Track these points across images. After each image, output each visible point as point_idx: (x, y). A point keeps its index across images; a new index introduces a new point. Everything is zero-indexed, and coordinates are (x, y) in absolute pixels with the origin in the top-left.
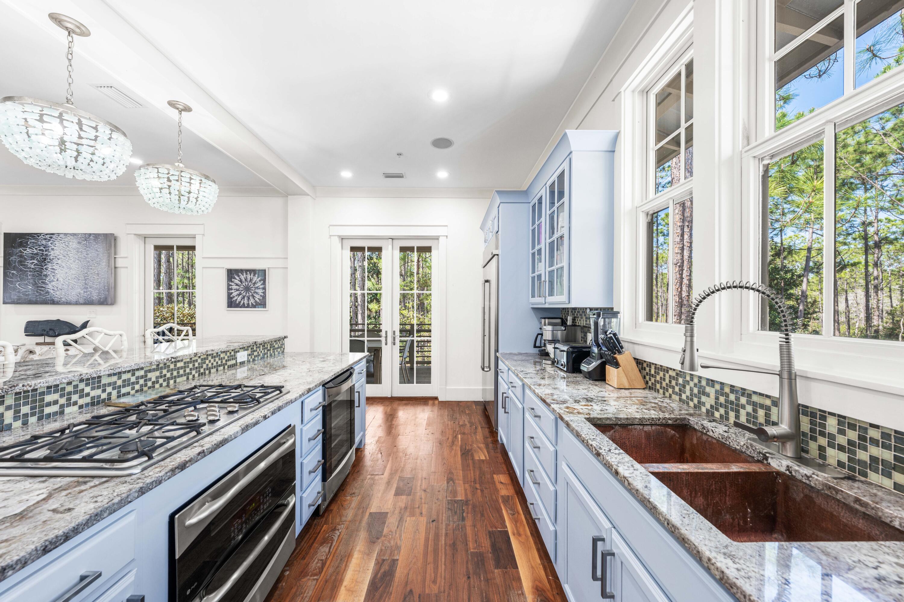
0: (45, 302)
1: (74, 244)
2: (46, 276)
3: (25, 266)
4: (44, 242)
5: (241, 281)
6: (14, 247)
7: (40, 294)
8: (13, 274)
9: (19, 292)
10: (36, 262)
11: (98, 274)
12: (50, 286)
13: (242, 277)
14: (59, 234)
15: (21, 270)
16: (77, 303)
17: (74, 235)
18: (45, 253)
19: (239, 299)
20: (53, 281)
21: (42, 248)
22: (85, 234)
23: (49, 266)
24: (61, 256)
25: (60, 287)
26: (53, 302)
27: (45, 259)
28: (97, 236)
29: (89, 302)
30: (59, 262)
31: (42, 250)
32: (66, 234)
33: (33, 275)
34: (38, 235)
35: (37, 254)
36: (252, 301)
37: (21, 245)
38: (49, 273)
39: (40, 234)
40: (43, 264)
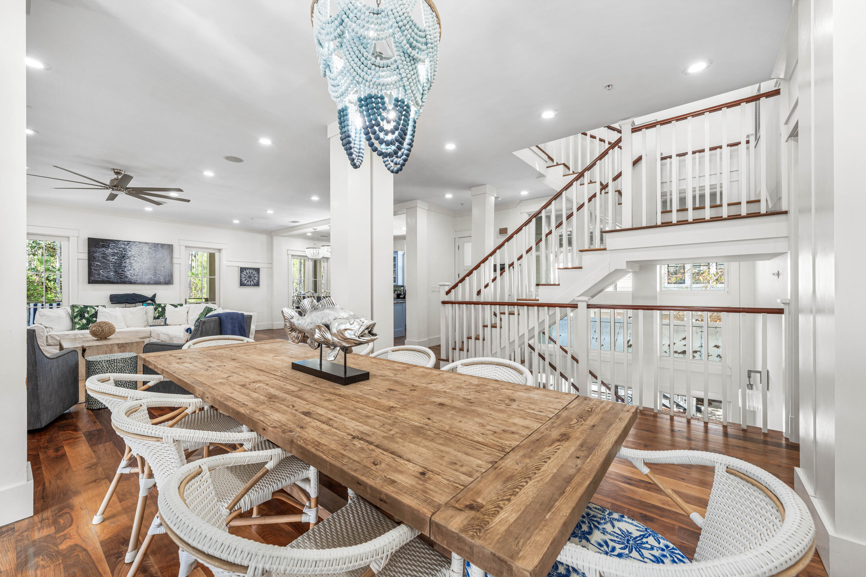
0: (124, 283)
1: (146, 248)
2: (125, 267)
3: (108, 260)
4: (123, 246)
5: (247, 273)
6: (98, 248)
7: (121, 278)
8: (97, 264)
9: (103, 276)
10: (116, 258)
11: (164, 267)
12: (128, 273)
13: (248, 271)
14: (134, 242)
15: (104, 262)
16: (149, 284)
17: (146, 243)
18: (124, 253)
19: (246, 282)
20: (130, 270)
21: (121, 249)
22: (155, 244)
23: (128, 261)
24: (137, 255)
25: (136, 274)
26: (131, 283)
27: (124, 257)
28: (163, 245)
29: (157, 283)
30: (135, 259)
31: (122, 251)
32: (139, 242)
33: (114, 266)
34: (119, 241)
35: (117, 253)
36: (252, 283)
37: (103, 246)
38: (127, 265)
39: (120, 241)
40: (122, 259)
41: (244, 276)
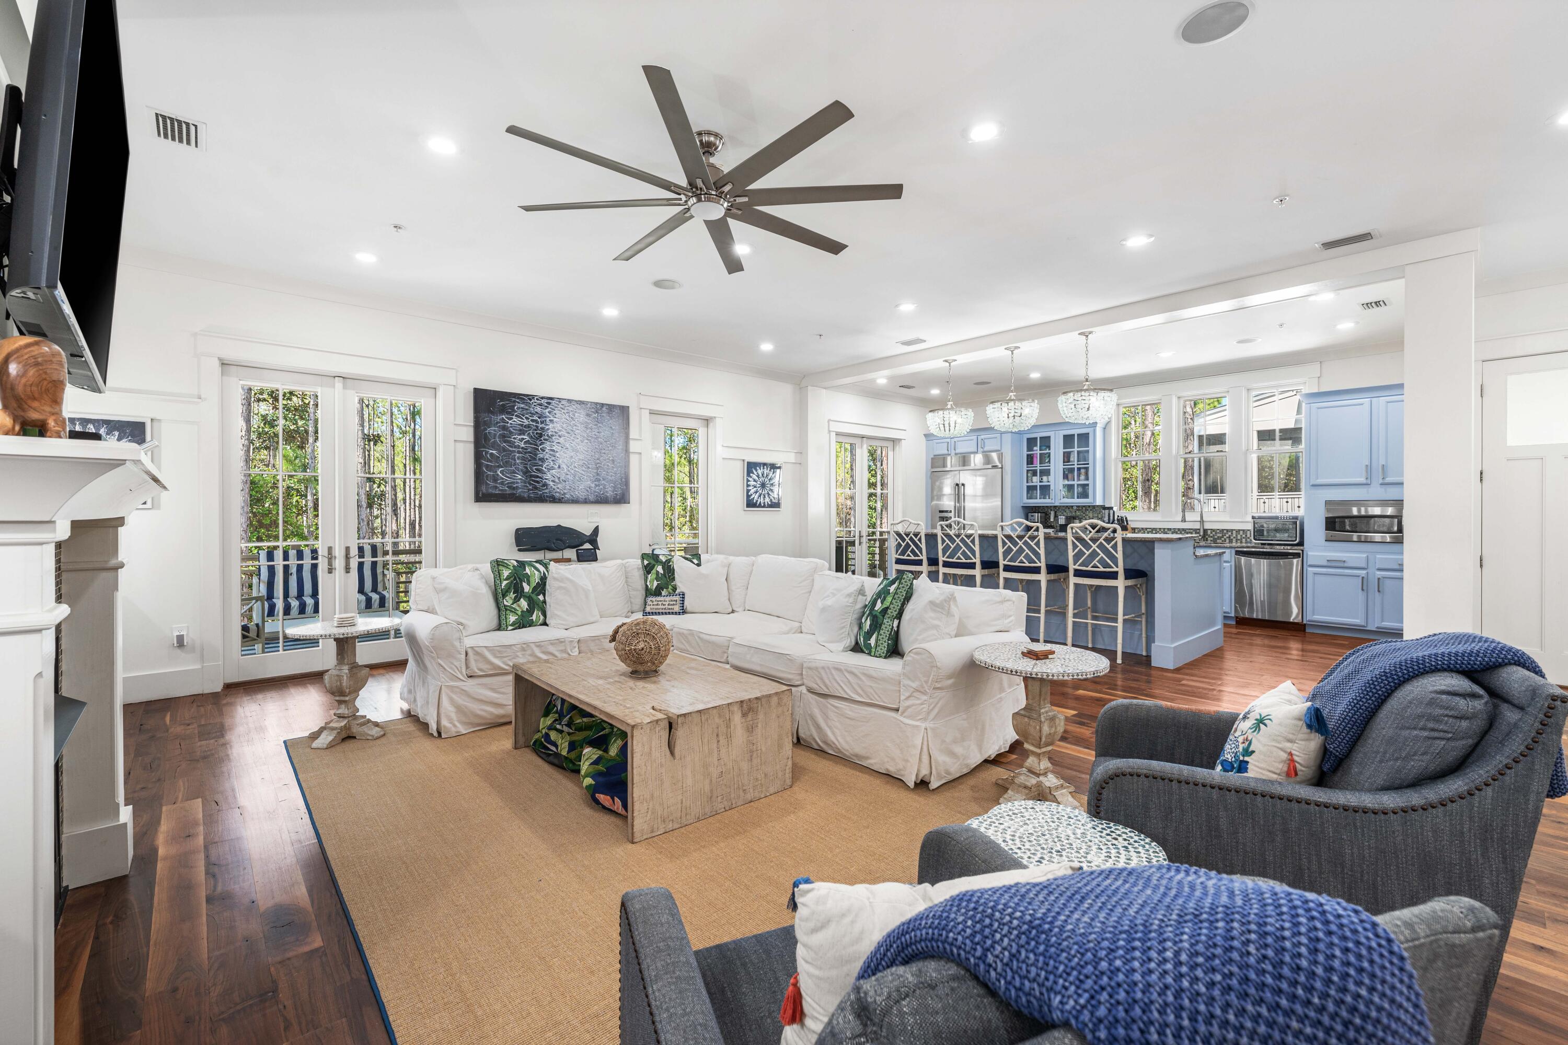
0: (541, 499)
1: (581, 416)
2: (542, 460)
3: (512, 444)
4: (538, 409)
5: (757, 476)
6: (492, 413)
7: (536, 488)
8: (492, 454)
9: (502, 483)
10: (526, 437)
11: (613, 461)
12: (548, 476)
13: (759, 472)
14: (560, 400)
15: (504, 450)
16: (586, 501)
17: (581, 403)
18: (540, 426)
19: (756, 496)
20: (553, 468)
21: (535, 418)
22: (596, 404)
23: (547, 445)
24: (564, 433)
25: (562, 478)
26: (554, 500)
27: (541, 435)
28: (611, 408)
29: (601, 500)
30: (561, 440)
31: (536, 421)
32: (569, 401)
33: (523, 459)
34: (531, 397)
35: (528, 426)
36: (767, 499)
37: (503, 410)
38: (547, 456)
39: (533, 396)
40: (539, 443)
41: (752, 483)
